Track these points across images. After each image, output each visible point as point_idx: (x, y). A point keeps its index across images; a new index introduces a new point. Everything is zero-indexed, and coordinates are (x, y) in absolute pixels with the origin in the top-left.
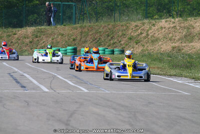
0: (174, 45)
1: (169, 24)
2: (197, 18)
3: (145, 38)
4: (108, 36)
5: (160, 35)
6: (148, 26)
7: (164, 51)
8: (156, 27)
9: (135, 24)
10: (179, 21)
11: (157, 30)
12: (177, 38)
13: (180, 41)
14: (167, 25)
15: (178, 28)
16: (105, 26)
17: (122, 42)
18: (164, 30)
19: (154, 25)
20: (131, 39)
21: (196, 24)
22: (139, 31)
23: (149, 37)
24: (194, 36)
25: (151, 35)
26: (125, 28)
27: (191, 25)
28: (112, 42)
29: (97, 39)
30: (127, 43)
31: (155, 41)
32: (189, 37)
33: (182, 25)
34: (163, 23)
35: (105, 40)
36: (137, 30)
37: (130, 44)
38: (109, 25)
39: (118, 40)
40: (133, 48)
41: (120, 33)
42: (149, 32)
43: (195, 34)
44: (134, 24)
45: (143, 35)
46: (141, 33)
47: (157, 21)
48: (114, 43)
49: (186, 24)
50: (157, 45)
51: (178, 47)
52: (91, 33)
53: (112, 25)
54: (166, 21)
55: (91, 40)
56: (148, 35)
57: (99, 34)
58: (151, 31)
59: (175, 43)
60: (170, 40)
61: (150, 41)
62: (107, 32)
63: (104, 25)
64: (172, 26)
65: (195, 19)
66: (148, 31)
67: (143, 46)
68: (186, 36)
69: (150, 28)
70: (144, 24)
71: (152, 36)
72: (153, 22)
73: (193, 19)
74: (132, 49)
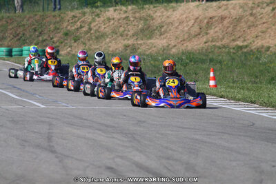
0: (126, 42)
1: (120, 13)
2: (158, 5)
3: (87, 32)
4: (35, 30)
5: (107, 30)
6: (90, 17)
7: (112, 51)
8: (102, 19)
9: (73, 14)
10: (132, 10)
11: (103, 21)
12: (130, 33)
13: (135, 37)
14: (116, 15)
15: (132, 19)
16: (30, 17)
17: (55, 39)
18: (112, 22)
19: (98, 15)
20: (66, 34)
21: (156, 14)
22: (79, 24)
23: (92, 32)
24: (155, 30)
25: (95, 28)
26: (58, 19)
27: (149, 16)
28: (41, 38)
29: (20, 35)
30: (62, 40)
31: (100, 37)
32: (147, 32)
33: (137, 15)
34: (111, 12)
35: (31, 36)
36: (76, 22)
37: (66, 42)
38: (36, 15)
39: (49, 36)
40: (70, 46)
41: (52, 27)
42: (92, 25)
43: (155, 28)
44: (71, 14)
45: (84, 29)
46: (81, 27)
47: (102, 9)
48: (44, 41)
49: (143, 14)
50: (103, 43)
51: (133, 45)
52: (11, 27)
53: (41, 16)
54: (115, 10)
55: (12, 36)
56: (90, 29)
57: (22, 28)
58: (95, 24)
59: (129, 40)
60: (122, 35)
61: (93, 37)
62: (34, 25)
63: (28, 16)
64: (124, 16)
65: (154, 7)
66: (90, 23)
67: (84, 44)
68: (142, 30)
69: (94, 20)
70: (84, 14)
71: (96, 30)
72: (97, 11)
73: (152, 6)
74: (69, 49)
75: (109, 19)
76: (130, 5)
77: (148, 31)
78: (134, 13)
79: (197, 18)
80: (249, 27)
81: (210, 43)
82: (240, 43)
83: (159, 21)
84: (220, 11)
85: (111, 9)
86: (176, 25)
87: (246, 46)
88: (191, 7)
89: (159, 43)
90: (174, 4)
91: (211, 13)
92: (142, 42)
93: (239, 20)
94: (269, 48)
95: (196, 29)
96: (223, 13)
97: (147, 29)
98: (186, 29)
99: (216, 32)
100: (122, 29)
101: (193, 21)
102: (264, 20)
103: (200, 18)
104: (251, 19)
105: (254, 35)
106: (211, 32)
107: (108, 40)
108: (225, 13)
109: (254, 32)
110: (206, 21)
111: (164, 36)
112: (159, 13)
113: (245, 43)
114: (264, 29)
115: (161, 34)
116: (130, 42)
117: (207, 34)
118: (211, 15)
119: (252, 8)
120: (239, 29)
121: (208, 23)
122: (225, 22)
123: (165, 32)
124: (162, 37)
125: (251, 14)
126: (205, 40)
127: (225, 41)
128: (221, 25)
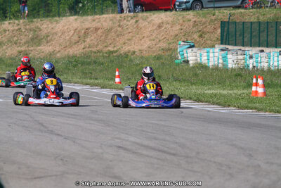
75: (5, 31)
76: (21, 19)
77: (37, 40)
78: (25, 26)
79: (76, 29)
80: (118, 36)
81: (86, 49)
82: (111, 49)
83: (46, 31)
84: (94, 23)
85: (6, 22)
86: (60, 35)
87: (116, 51)
88: (71, 20)
89: (46, 49)
90: (57, 18)
91: (87, 25)
92: (32, 48)
93: (110, 30)
94: (134, 52)
95: (75, 38)
96: (97, 25)
97: (36, 38)
98: (67, 38)
99: (92, 40)
100: (15, 39)
101: (73, 32)
102: (130, 30)
103: (79, 29)
104: (119, 29)
105: (122, 42)
106: (88, 40)
107: (4, 47)
108: (99, 25)
109: (122, 40)
110: (83, 31)
111: (50, 43)
112: (45, 25)
113: (115, 49)
114: (130, 38)
115: (47, 42)
116: (23, 49)
117: (85, 41)
118: (87, 27)
119: (120, 21)
120: (109, 37)
121: (85, 33)
122: (99, 32)
123: (51, 40)
124: (49, 44)
125: (119, 26)
126: (83, 47)
127: (100, 47)
128: (95, 34)
